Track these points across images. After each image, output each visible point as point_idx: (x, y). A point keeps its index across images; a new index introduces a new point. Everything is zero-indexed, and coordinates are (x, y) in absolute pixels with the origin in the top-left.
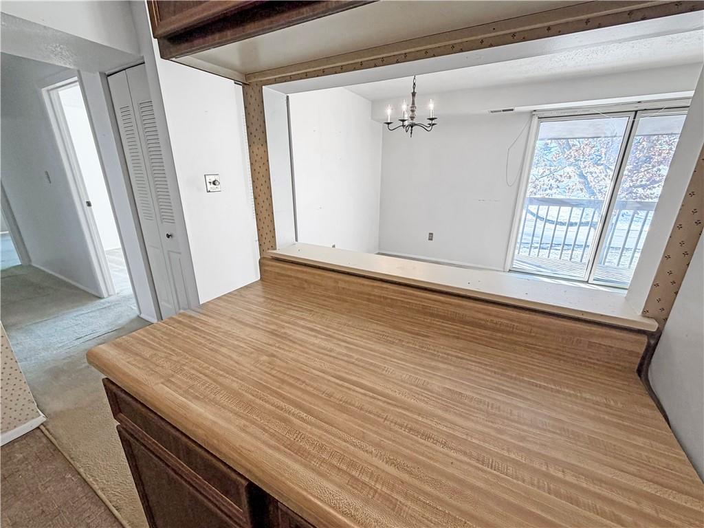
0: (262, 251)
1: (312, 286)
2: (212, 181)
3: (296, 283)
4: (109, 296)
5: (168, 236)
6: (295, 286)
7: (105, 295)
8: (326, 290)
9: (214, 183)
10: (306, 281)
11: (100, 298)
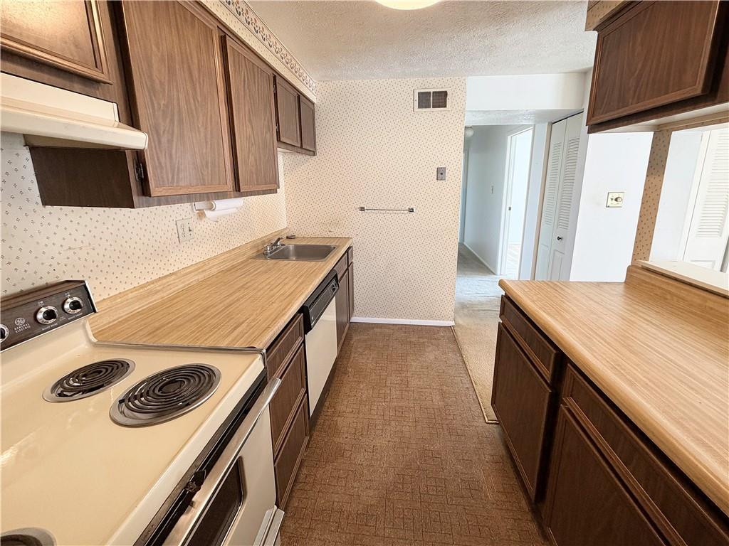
0: (634, 259)
1: (675, 299)
2: (614, 198)
3: (659, 292)
4: (501, 275)
5: (559, 238)
6: (657, 295)
7: (498, 273)
8: (691, 305)
9: (616, 200)
10: (670, 293)
11: (494, 274)
